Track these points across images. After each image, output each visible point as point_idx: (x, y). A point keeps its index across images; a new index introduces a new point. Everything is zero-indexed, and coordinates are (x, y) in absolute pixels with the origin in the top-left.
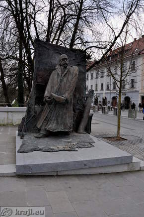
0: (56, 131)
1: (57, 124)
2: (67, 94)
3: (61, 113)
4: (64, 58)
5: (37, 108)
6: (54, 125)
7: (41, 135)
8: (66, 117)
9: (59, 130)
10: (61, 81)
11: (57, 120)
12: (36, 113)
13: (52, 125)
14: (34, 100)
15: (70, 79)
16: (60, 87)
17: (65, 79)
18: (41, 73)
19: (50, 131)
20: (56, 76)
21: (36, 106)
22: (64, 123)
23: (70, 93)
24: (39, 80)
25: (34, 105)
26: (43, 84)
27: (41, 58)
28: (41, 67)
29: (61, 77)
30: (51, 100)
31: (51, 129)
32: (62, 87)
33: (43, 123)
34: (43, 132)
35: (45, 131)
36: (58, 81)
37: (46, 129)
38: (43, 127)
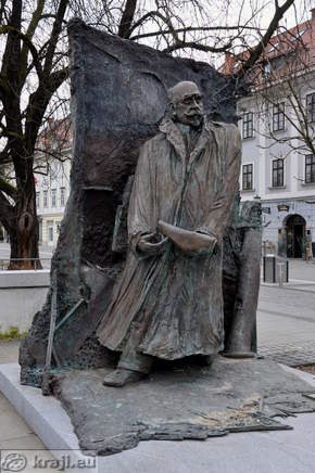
0: (179, 356)
2: (212, 224)
3: (191, 292)
4: (190, 94)
5: (93, 274)
6: (170, 336)
8: (207, 303)
9: (189, 352)
10: (188, 176)
11: (180, 315)
12: (86, 292)
13: (165, 335)
14: (77, 248)
15: (217, 170)
16: (184, 200)
17: (200, 171)
18: (95, 148)
19: (156, 358)
21: (86, 269)
22: (202, 327)
23: (223, 218)
24: (93, 175)
25: (77, 264)
26: (106, 188)
27: (92, 91)
28: (96, 128)
29: (187, 163)
30: (158, 248)
31: (163, 351)
32: (193, 201)
33: (129, 331)
34: (129, 364)
35: (137, 358)
36: (177, 179)
37: (141, 353)
38: (131, 344)
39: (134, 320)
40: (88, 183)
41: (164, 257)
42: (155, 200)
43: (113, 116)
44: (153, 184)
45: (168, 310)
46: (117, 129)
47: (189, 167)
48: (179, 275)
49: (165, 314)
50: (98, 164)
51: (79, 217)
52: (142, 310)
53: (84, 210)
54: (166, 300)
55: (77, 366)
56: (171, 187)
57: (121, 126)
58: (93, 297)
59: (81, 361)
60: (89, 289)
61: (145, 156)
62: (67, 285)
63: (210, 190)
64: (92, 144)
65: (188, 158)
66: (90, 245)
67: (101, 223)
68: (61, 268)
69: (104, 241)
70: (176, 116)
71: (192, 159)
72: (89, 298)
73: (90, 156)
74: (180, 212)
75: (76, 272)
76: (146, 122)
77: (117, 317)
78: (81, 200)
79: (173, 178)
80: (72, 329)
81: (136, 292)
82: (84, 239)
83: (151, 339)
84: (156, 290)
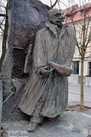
1: (56, 105)
4: (58, 13)
5: (17, 82)
6: (52, 108)
7: (35, 125)
10: (59, 44)
11: (56, 99)
12: (14, 89)
13: (50, 108)
14: (10, 72)
16: (58, 53)
18: (17, 32)
20: (49, 38)
21: (14, 80)
24: (16, 43)
25: (10, 78)
26: (21, 48)
27: (17, 9)
28: (18, 24)
29: (58, 39)
30: (49, 73)
31: (50, 115)
32: (61, 54)
33: (36, 106)
34: (36, 120)
35: (39, 118)
36: (54, 45)
37: (42, 116)
38: (37, 112)
39: (38, 102)
40: (14, 46)
41: (50, 76)
42: (45, 53)
43: (24, 21)
44: (44, 47)
45: (52, 97)
46: (25, 26)
47: (59, 41)
48: (55, 83)
49: (50, 99)
50: (18, 38)
51: (11, 59)
52: (41, 98)
53: (13, 56)
54: (51, 94)
55: (10, 120)
56: (52, 48)
57: (26, 25)
58: (17, 91)
59: (12, 118)
60: (15, 88)
61: (39, 36)
62: (6, 86)
63: (67, 50)
64: (16, 30)
65: (58, 37)
66: (14, 70)
67: (18, 62)
68: (3, 79)
69: (19, 69)
70: (52, 21)
71: (60, 38)
72: (15, 92)
73: (15, 35)
74: (56, 58)
75: (9, 81)
76: (34, 25)
77: (29, 100)
78: (12, 52)
79: (53, 45)
80: (8, 105)
81: (38, 90)
82: (13, 68)
83: (46, 110)
84: (47, 90)
